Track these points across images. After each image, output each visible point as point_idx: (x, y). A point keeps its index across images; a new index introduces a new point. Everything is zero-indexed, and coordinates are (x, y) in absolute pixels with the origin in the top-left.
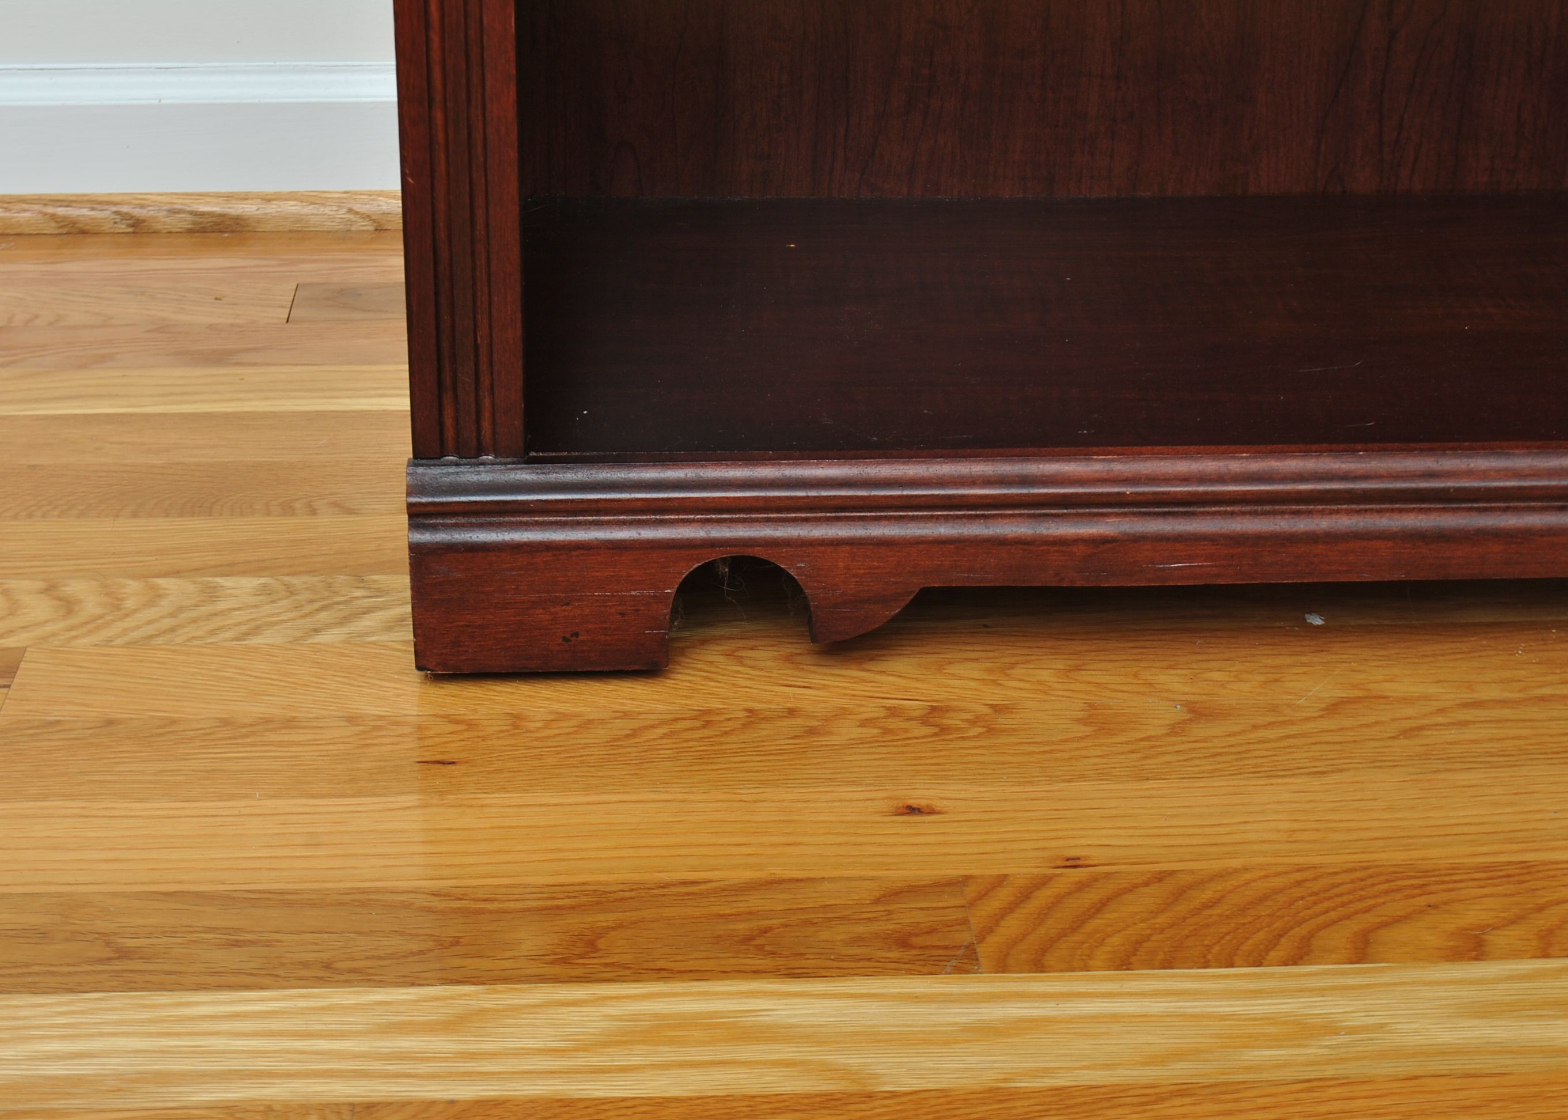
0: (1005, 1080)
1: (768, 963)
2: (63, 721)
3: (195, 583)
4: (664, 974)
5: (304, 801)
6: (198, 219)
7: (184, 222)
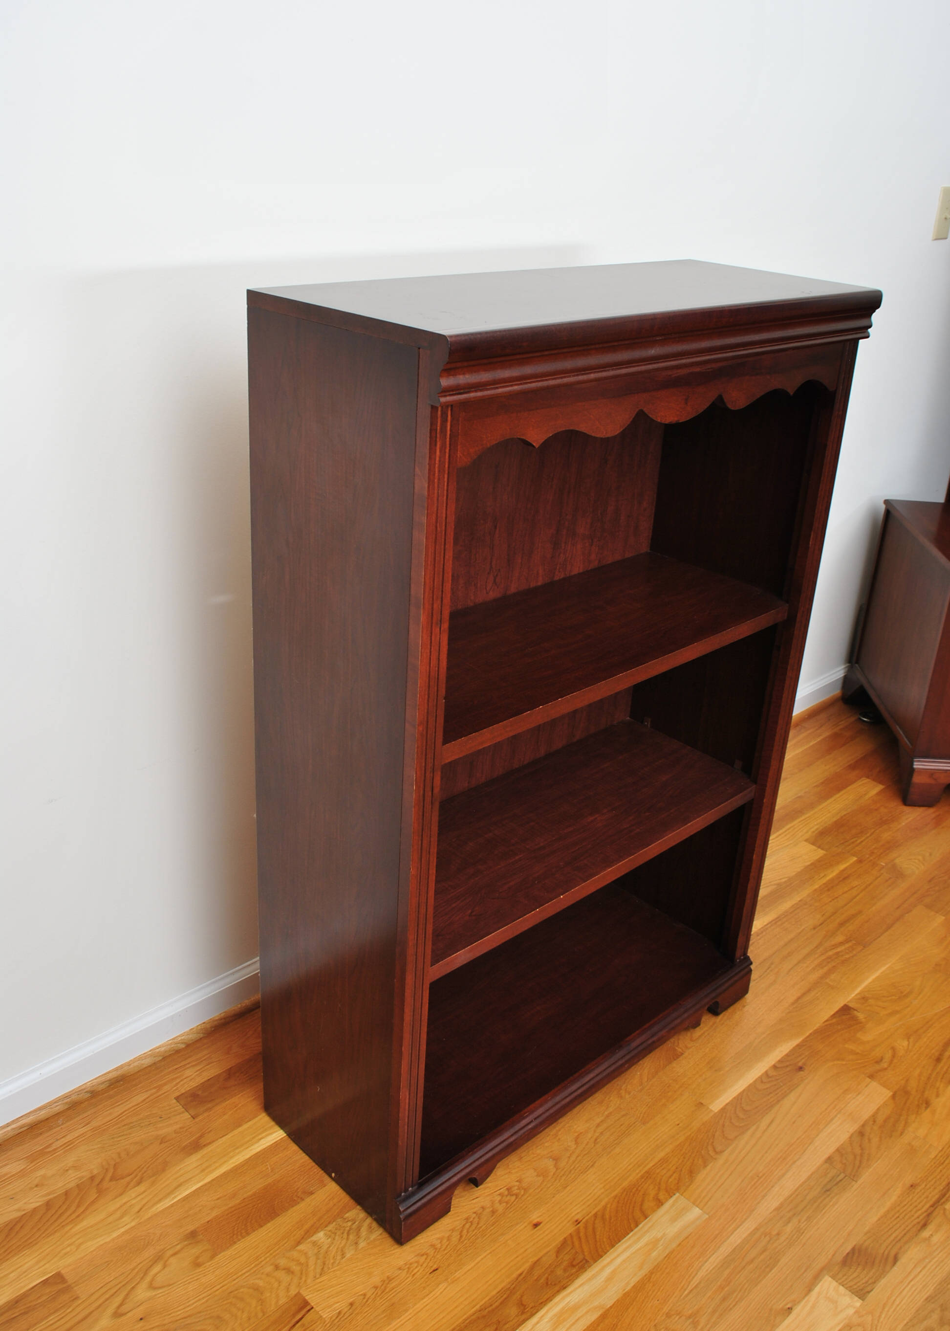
0: (624, 1290)
1: (557, 1288)
2: (342, 1310)
3: (308, 1243)
4: (543, 1304)
5: (422, 1302)
6: (111, 1082)
7: (107, 1084)
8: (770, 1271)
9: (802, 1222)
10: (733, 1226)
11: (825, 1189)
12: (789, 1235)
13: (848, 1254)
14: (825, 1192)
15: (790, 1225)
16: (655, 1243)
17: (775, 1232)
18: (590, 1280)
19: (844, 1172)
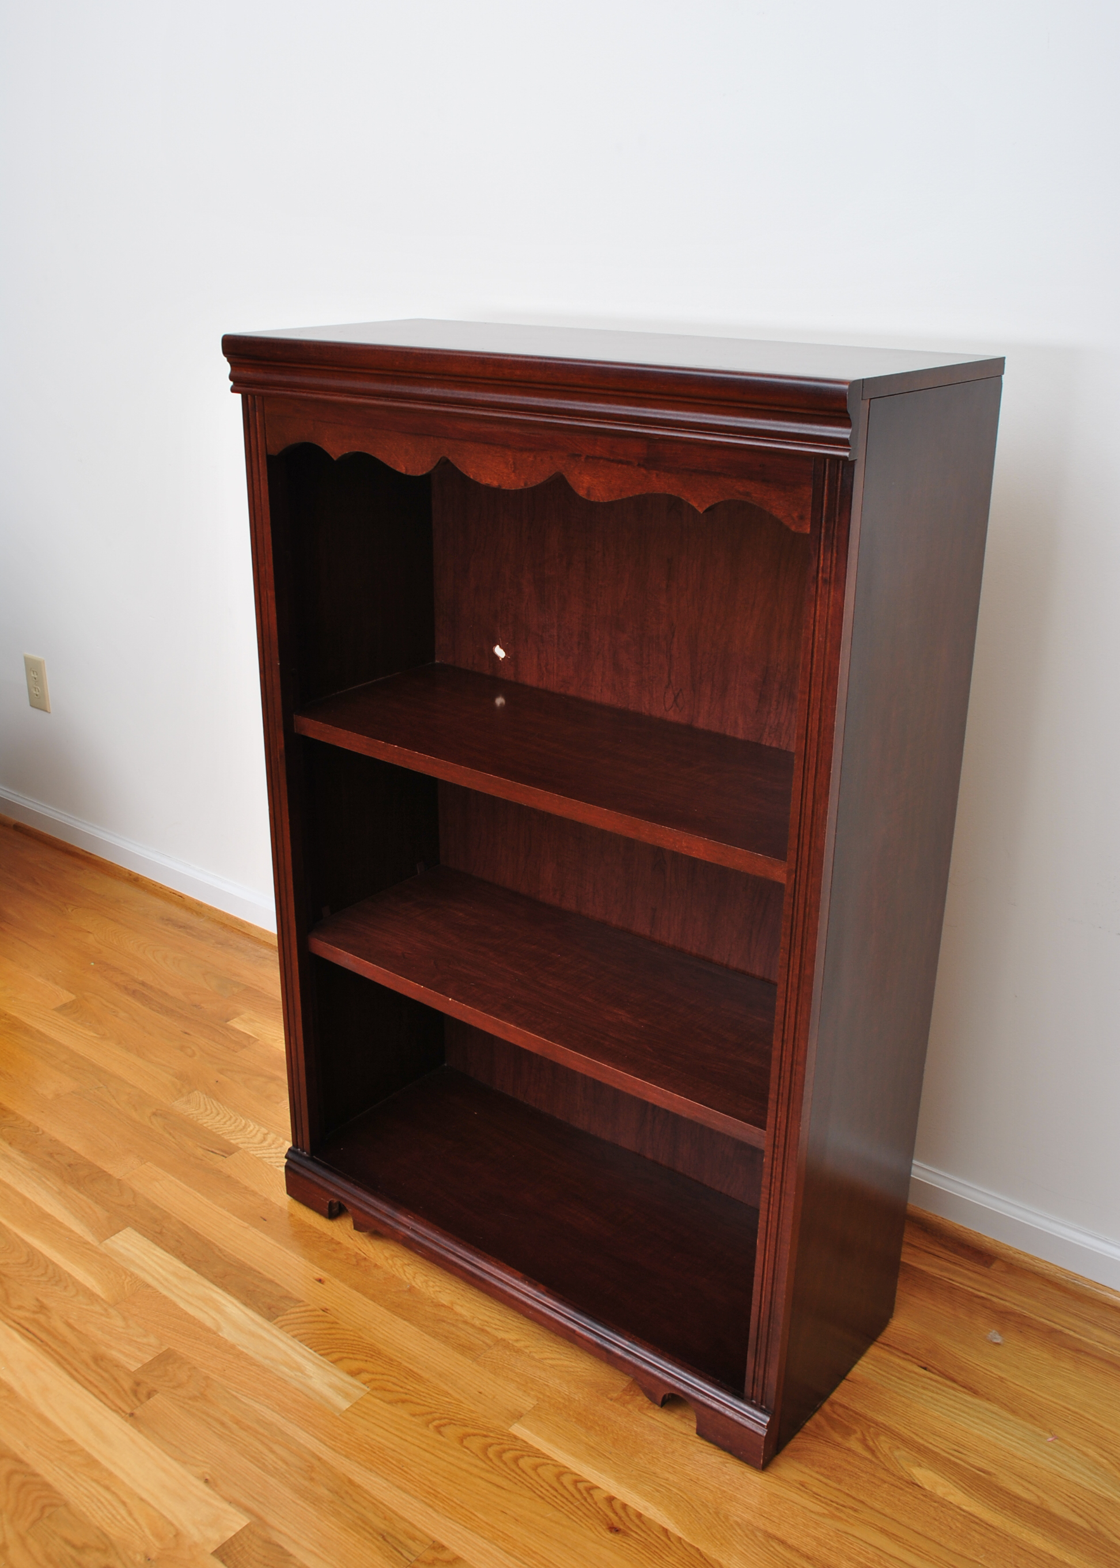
8: (259, 1467)
9: (332, 1505)
10: (322, 1436)
11: (385, 1534)
12: (311, 1490)
13: (281, 1547)
14: (381, 1534)
15: (326, 1492)
16: (299, 1369)
17: (313, 1475)
18: (253, 1320)
19: (417, 1560)
